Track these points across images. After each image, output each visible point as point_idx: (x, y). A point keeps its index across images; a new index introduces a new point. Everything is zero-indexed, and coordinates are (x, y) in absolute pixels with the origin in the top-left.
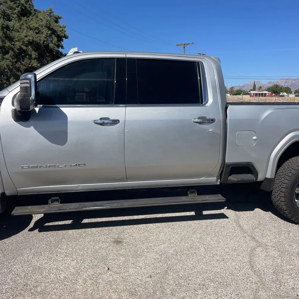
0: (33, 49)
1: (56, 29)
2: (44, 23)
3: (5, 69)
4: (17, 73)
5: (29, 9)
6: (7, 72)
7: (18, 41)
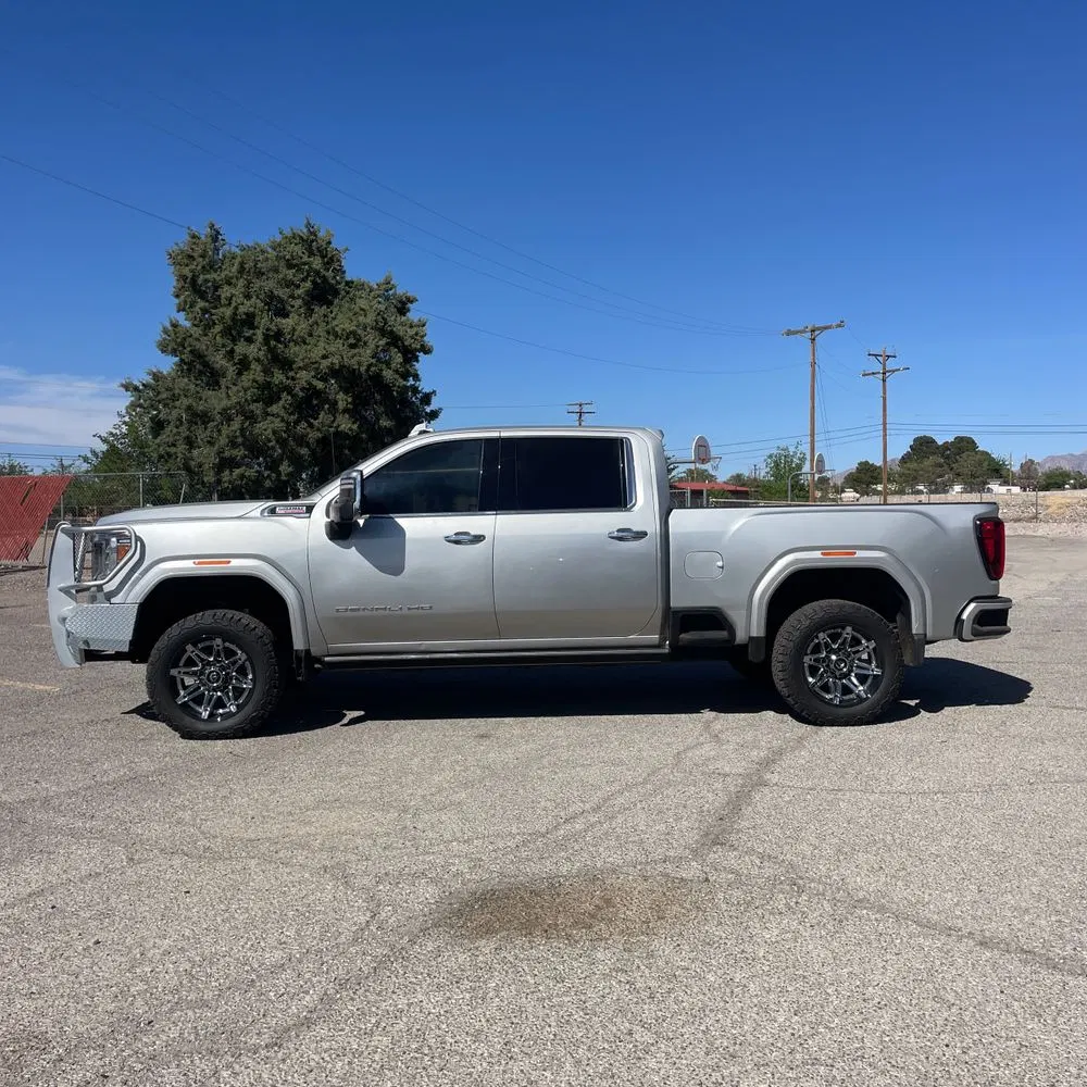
0: (340, 387)
1: (401, 334)
2: (370, 319)
3: (270, 441)
4: (298, 449)
5: (333, 282)
6: (273, 448)
7: (305, 368)
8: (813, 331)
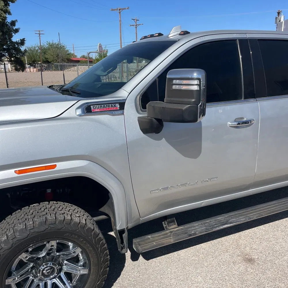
8: (120, 10)
